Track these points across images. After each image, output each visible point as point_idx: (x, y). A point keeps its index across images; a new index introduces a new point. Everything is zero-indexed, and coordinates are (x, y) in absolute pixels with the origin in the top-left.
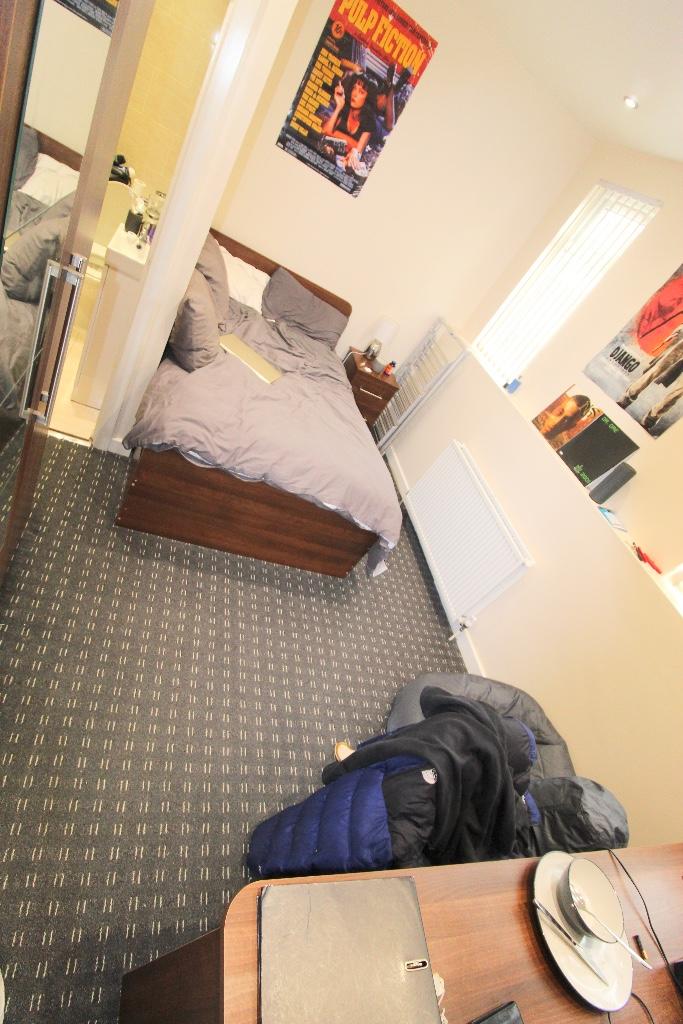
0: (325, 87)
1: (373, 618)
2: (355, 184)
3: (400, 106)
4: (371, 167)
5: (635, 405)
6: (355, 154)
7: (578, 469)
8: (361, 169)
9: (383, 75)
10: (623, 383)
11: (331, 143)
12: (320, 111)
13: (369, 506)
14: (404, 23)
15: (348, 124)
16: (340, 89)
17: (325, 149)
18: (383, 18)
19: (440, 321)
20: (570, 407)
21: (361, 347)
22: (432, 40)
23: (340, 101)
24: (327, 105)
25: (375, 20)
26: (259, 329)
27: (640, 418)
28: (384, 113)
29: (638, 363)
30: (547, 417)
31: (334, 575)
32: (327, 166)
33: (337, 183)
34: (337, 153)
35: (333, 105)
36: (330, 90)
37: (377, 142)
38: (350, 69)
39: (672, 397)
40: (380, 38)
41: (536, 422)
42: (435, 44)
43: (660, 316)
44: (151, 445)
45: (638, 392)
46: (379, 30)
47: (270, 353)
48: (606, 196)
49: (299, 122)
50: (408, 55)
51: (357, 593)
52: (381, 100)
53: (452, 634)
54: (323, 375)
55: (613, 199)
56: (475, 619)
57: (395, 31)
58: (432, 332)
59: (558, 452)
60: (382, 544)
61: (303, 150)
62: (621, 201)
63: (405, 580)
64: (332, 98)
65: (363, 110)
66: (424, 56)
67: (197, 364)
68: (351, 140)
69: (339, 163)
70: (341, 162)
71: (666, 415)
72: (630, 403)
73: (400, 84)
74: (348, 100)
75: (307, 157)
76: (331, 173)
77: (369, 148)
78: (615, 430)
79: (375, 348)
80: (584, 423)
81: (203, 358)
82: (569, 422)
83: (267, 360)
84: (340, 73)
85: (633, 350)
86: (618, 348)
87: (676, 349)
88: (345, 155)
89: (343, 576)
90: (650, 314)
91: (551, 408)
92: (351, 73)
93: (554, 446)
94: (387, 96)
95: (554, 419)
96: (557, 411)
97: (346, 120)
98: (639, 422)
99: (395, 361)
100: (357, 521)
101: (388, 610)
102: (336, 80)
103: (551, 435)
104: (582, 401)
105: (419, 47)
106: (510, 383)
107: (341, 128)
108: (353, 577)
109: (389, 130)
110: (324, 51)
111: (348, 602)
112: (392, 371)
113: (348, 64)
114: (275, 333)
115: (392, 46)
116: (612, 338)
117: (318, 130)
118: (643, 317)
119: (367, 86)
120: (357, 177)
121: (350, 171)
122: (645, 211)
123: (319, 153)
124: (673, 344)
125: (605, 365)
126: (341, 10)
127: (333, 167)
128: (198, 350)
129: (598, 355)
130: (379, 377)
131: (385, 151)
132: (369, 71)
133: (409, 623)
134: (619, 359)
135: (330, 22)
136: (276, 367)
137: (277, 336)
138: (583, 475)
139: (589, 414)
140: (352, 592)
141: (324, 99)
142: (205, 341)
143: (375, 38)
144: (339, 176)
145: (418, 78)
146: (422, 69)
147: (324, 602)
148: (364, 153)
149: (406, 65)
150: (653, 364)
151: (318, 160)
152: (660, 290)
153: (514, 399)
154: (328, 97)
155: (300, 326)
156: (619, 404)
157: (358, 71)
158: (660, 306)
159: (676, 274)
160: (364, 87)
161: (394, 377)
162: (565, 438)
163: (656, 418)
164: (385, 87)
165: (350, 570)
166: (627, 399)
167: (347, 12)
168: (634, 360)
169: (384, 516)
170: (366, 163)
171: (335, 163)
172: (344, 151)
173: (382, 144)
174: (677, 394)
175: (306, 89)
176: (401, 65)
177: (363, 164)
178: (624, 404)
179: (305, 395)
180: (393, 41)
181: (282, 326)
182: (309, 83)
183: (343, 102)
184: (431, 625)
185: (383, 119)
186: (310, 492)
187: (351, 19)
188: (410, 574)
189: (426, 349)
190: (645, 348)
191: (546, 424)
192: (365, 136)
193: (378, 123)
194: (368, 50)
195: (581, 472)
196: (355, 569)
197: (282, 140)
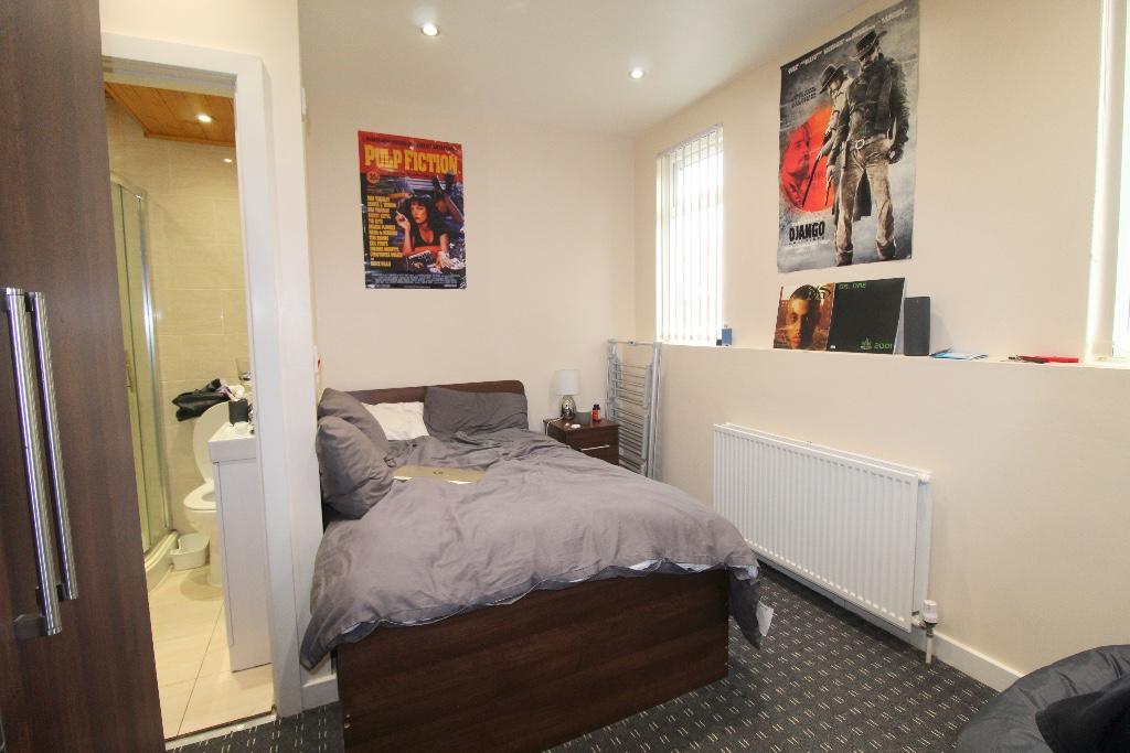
0: (386, 222)
1: (811, 704)
2: (457, 279)
3: (459, 201)
4: (464, 257)
5: (857, 250)
6: (443, 255)
7: (867, 343)
8: (455, 264)
9: (431, 188)
10: (827, 247)
11: (416, 260)
12: (392, 241)
13: (687, 537)
14: (425, 146)
15: (423, 237)
16: (400, 216)
17: (414, 267)
18: (406, 151)
19: (612, 342)
20: (797, 306)
21: (554, 414)
22: (455, 145)
23: (405, 225)
24: (395, 233)
25: (400, 157)
26: (435, 448)
27: (875, 256)
28: (449, 214)
29: (823, 223)
30: (786, 332)
31: (713, 680)
32: (422, 278)
33: (440, 286)
34: (426, 263)
35: (402, 231)
36: (392, 221)
37: (457, 237)
38: (400, 199)
39: (884, 217)
40: (412, 165)
41: (777, 344)
42: (459, 147)
43: (802, 180)
44: (341, 637)
45: (848, 240)
46: (408, 160)
47: (460, 461)
48: (673, 161)
49: (377, 259)
50: (444, 165)
51: (761, 685)
52: (440, 205)
53: (924, 654)
54: (532, 450)
55: (680, 158)
56: (932, 603)
57: (422, 154)
58: (612, 358)
59: (829, 349)
60: (741, 578)
61: (394, 278)
62: (688, 153)
63: (801, 624)
64: (397, 226)
65: (429, 220)
66: (456, 158)
67: (368, 502)
68: (434, 248)
69: (433, 270)
70: (434, 269)
71: (897, 231)
72: (851, 254)
73: (448, 187)
74: (412, 220)
75: (400, 282)
76: (430, 282)
77: (452, 245)
78: (863, 286)
79: (568, 405)
80: (825, 306)
81: (374, 490)
82: (810, 318)
83: (462, 468)
84: (394, 205)
85: (806, 218)
86: (792, 230)
87: (843, 186)
88: (434, 261)
89: (725, 674)
90: (792, 186)
91: (781, 321)
92: (402, 201)
93: (819, 347)
94: (444, 202)
95: (794, 329)
96: (789, 319)
97: (419, 234)
98: (878, 260)
99: (596, 403)
100: (685, 566)
101: (820, 681)
102: (393, 212)
103: (806, 341)
104: (804, 292)
105: (448, 155)
106: (720, 337)
107: (418, 242)
108: (736, 664)
109: (461, 223)
110: (370, 198)
111: (760, 706)
112: (601, 415)
113: (396, 196)
114: (455, 444)
115: (425, 165)
116: (778, 229)
117: (400, 255)
118: (788, 193)
119: (421, 202)
120: (455, 272)
121: (446, 271)
122: (713, 141)
123: (409, 272)
124: (836, 185)
125: (794, 250)
126: (368, 163)
127: (429, 276)
128: (363, 483)
129: (779, 250)
130: (592, 426)
131: (467, 240)
132: (416, 191)
133: (860, 677)
134: (803, 235)
135: (363, 176)
136: (474, 468)
137: (460, 445)
138: (878, 346)
139: (822, 295)
140: (753, 687)
141: (391, 230)
142: (366, 469)
143: (407, 167)
144: (439, 280)
145: (461, 176)
146: (460, 167)
147: (730, 730)
148: (449, 249)
149: (445, 172)
150: (836, 212)
151: (413, 279)
152: (781, 167)
153: (739, 344)
154: (392, 227)
155: (480, 429)
156: (841, 265)
157: (407, 196)
158: (793, 175)
159: (781, 146)
160: (420, 205)
161: (606, 420)
162: (822, 332)
163: (890, 244)
164: (437, 195)
165: (726, 656)
166: (843, 255)
167: (373, 162)
168: (816, 224)
169: (713, 535)
170: (458, 257)
171: (430, 273)
172: (433, 259)
173: (462, 235)
174: (885, 211)
175: (370, 232)
176: (441, 174)
177: (455, 260)
178: (847, 259)
179: (523, 471)
180: (424, 161)
181: (460, 434)
182: (371, 226)
183: (408, 224)
184: (887, 659)
185: (450, 218)
186: (605, 564)
187: (380, 166)
188: (798, 612)
189: (617, 374)
190: (814, 208)
191: (790, 338)
192: (443, 238)
193: (448, 223)
194: (407, 178)
195: (873, 345)
196: (731, 653)
197: (369, 280)
